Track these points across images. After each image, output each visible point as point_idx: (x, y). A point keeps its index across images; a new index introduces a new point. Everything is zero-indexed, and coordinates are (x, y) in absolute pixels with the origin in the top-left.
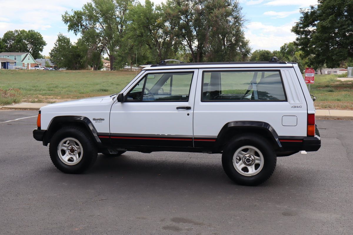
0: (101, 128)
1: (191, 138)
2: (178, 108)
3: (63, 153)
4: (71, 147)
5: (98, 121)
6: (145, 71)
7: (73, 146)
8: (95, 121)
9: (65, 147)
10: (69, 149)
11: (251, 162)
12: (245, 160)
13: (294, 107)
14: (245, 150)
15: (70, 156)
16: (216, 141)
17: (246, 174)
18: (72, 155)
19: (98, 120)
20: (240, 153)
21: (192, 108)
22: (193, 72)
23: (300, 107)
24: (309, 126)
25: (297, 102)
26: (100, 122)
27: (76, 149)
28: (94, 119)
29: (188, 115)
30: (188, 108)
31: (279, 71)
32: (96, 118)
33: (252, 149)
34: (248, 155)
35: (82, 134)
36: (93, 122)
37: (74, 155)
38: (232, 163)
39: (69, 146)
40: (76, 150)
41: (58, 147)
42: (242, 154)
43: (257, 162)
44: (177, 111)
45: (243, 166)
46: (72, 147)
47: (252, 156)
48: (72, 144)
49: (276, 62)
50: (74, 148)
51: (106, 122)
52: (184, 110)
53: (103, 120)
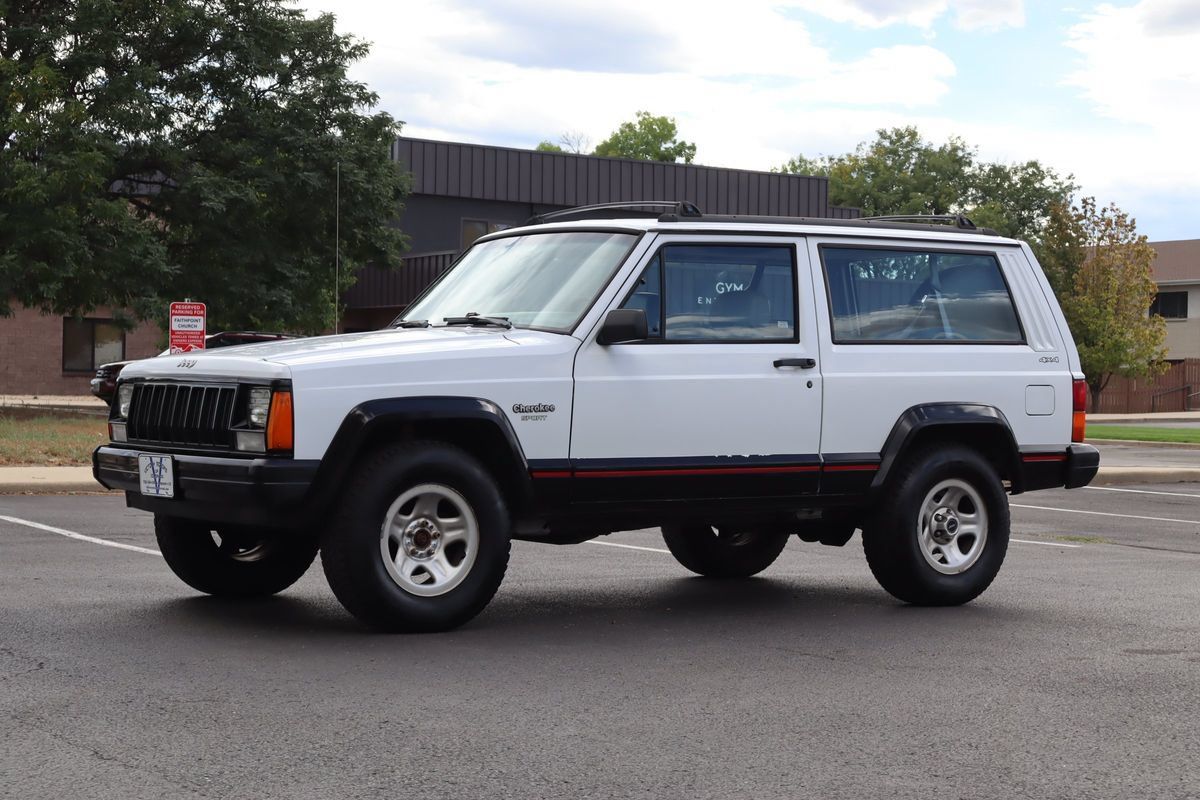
0: (537, 442)
2: (777, 364)
3: (394, 547)
4: (414, 523)
5: (534, 414)
6: (656, 234)
7: (425, 520)
8: (520, 415)
10: (410, 535)
12: (945, 524)
13: (1044, 360)
14: (939, 496)
15: (414, 562)
16: (878, 469)
17: (944, 569)
18: (421, 556)
19: (531, 409)
20: (930, 506)
21: (817, 364)
22: (793, 247)
23: (1056, 360)
25: (1050, 347)
26: (537, 418)
27: (436, 533)
28: (518, 409)
29: (809, 385)
30: (808, 364)
31: (994, 255)
34: (943, 510)
36: (515, 419)
37: (429, 554)
40: (435, 538)
41: (383, 526)
43: (964, 529)
44: (775, 375)
45: (932, 544)
46: (422, 525)
47: (953, 512)
48: (424, 513)
50: (431, 528)
51: (558, 419)
52: (795, 371)
53: (551, 409)
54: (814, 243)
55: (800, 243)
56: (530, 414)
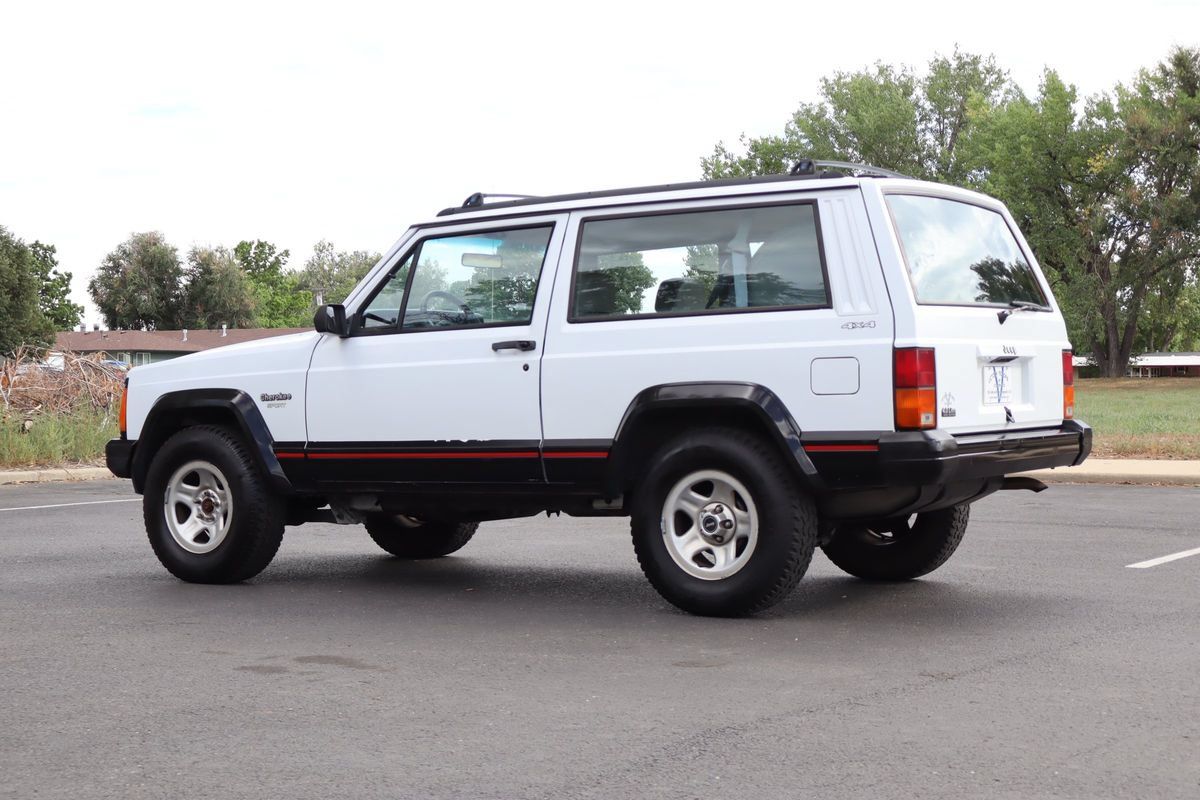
0: (284, 426)
1: (536, 450)
2: (496, 347)
3: (183, 512)
4: (203, 493)
5: (276, 402)
6: (415, 229)
7: (210, 491)
8: (266, 403)
9: (188, 493)
10: (198, 502)
11: (719, 528)
13: (850, 326)
14: (704, 488)
15: (201, 525)
16: (608, 457)
17: (703, 573)
18: (207, 520)
19: (274, 398)
20: (684, 497)
21: (539, 346)
22: (552, 225)
23: (871, 325)
24: (899, 391)
25: (864, 308)
26: (279, 406)
27: (219, 501)
28: (264, 398)
29: (526, 368)
30: (527, 346)
31: (814, 203)
32: (271, 393)
33: (723, 484)
34: (714, 506)
35: (229, 449)
36: (262, 406)
37: (213, 519)
38: (660, 534)
39: (200, 491)
40: (217, 505)
41: (166, 494)
42: (694, 502)
43: (741, 529)
44: (494, 358)
45: (700, 544)
46: (208, 494)
47: (725, 508)
48: (207, 485)
49: (813, 173)
50: (214, 497)
51: (295, 405)
52: (515, 354)
53: (288, 397)
54: (577, 217)
55: (560, 219)
56: (273, 402)
